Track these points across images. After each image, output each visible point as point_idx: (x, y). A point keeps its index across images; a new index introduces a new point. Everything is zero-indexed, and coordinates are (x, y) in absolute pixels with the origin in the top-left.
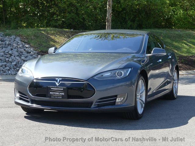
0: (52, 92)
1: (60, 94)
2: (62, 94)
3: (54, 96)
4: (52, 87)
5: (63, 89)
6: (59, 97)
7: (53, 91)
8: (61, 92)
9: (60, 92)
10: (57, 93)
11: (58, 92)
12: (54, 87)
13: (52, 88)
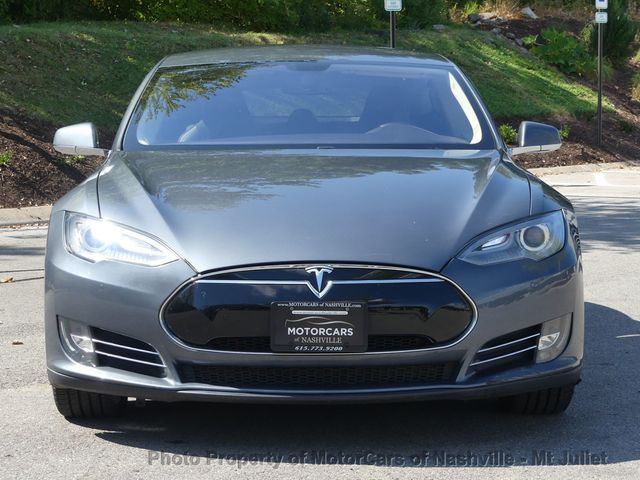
0: (296, 325)
1: (336, 331)
2: (344, 331)
3: (309, 345)
4: (299, 304)
5: (347, 313)
6: (330, 345)
7: (304, 324)
8: (339, 326)
9: (333, 326)
10: (322, 331)
11: (326, 327)
12: (305, 304)
13: (296, 308)
